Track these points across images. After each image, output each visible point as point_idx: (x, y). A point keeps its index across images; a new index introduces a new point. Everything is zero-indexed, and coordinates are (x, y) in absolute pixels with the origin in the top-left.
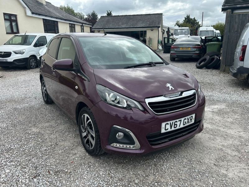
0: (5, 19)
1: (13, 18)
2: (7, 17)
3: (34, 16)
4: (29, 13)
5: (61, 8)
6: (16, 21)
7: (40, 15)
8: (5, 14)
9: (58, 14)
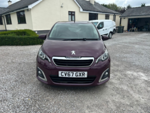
0: (69, 14)
1: (73, 13)
2: (70, 13)
3: (84, 11)
4: (81, 10)
5: (103, 5)
6: (74, 15)
7: (87, 11)
8: (69, 12)
9: (100, 10)
